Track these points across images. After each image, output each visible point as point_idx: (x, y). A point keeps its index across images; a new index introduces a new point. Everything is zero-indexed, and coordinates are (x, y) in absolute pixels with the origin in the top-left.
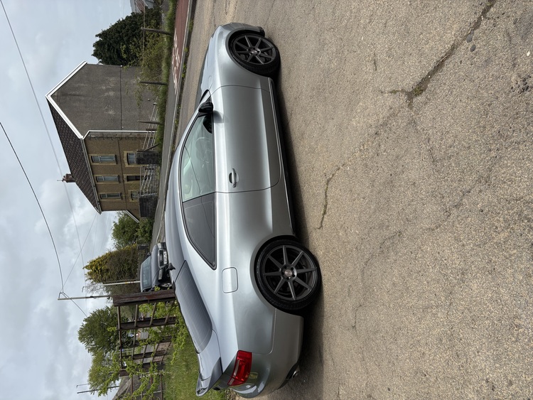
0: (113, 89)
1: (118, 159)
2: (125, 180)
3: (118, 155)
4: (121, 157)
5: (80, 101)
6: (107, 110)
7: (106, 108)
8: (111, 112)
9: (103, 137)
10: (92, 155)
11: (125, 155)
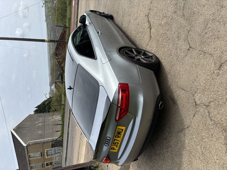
0: (41, 123)
1: (42, 155)
2: (46, 166)
3: (42, 152)
4: (44, 153)
5: (26, 129)
6: (38, 132)
7: (38, 130)
8: (40, 132)
9: (35, 144)
10: (30, 154)
11: (46, 151)
